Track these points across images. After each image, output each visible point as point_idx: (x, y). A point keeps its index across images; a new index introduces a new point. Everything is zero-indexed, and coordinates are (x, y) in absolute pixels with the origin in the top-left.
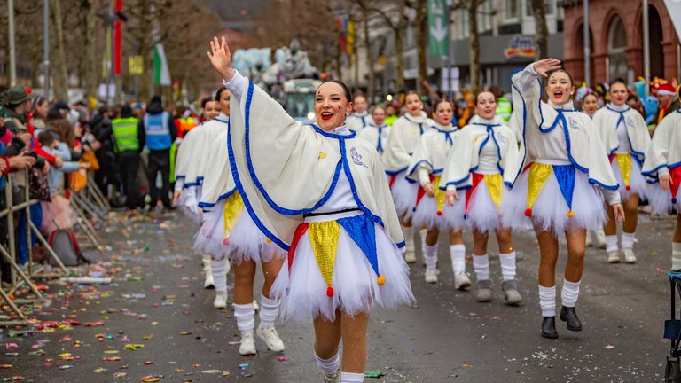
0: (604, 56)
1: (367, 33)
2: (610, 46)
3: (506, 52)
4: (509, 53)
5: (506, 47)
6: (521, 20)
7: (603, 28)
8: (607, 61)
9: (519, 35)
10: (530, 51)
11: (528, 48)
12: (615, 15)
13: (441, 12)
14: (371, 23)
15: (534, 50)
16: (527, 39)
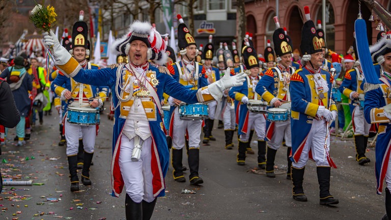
0: (263, 35)
2: (267, 30)
3: (198, 30)
4: (199, 32)
5: (198, 28)
6: (206, 12)
7: (264, 18)
8: (265, 38)
9: (205, 21)
10: (212, 30)
11: (210, 29)
12: (272, 11)
13: (168, 5)
15: (214, 29)
16: (210, 23)
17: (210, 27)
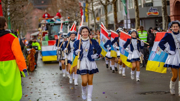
1: (93, 8)
3: (147, 13)
4: (148, 14)
5: (148, 12)
6: (153, 1)
9: (152, 7)
10: (157, 13)
11: (155, 12)
14: (94, 4)
15: (158, 12)
16: (155, 8)
17: (155, 10)
